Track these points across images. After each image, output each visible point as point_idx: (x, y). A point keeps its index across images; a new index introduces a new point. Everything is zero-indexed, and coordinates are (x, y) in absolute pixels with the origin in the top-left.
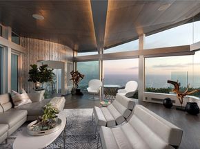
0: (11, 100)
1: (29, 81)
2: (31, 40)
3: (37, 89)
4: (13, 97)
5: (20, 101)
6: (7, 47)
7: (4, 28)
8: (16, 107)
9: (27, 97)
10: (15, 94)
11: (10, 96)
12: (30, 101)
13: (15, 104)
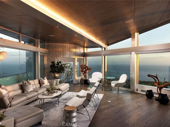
0: (39, 83)
1: (50, 72)
2: (52, 44)
3: (55, 78)
4: (40, 81)
5: (43, 83)
6: (38, 52)
7: (36, 40)
8: (41, 86)
9: (48, 82)
10: (41, 80)
11: (39, 81)
12: (48, 84)
13: (41, 85)
